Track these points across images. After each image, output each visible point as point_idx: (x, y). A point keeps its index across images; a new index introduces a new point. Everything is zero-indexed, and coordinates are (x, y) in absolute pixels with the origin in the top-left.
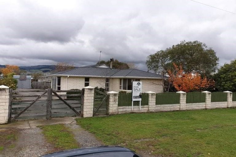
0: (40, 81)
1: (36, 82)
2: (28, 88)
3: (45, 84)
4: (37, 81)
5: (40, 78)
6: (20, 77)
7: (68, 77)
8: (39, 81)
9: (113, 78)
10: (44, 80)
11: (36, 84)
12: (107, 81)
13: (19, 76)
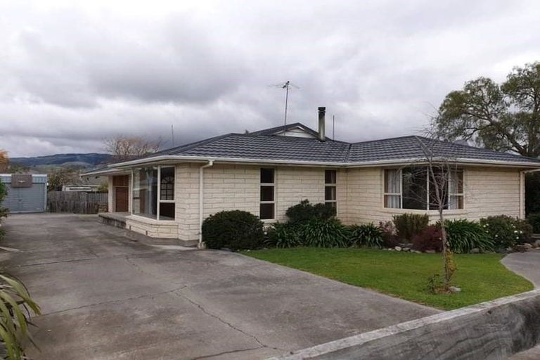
0: (68, 189)
1: (58, 193)
2: (38, 209)
3: (84, 197)
4: (60, 189)
5: (69, 181)
6: (12, 177)
7: (211, 164)
8: (66, 189)
9: (347, 170)
10: (81, 188)
11: (58, 198)
12: (328, 181)
13: (10, 175)
